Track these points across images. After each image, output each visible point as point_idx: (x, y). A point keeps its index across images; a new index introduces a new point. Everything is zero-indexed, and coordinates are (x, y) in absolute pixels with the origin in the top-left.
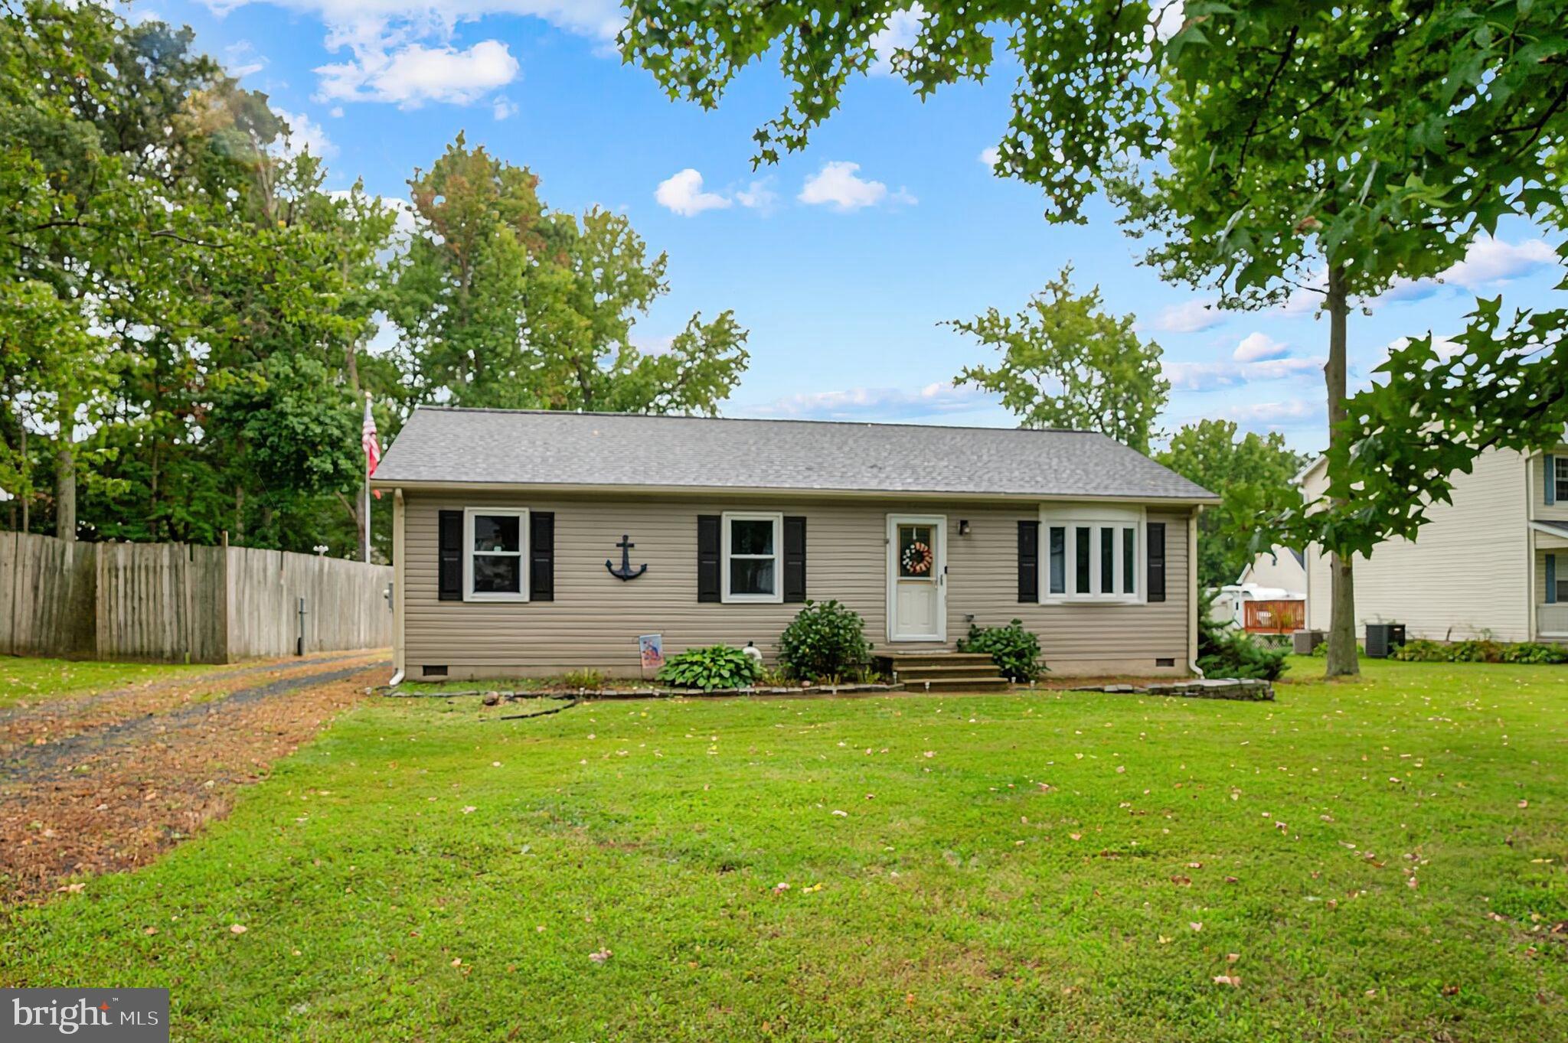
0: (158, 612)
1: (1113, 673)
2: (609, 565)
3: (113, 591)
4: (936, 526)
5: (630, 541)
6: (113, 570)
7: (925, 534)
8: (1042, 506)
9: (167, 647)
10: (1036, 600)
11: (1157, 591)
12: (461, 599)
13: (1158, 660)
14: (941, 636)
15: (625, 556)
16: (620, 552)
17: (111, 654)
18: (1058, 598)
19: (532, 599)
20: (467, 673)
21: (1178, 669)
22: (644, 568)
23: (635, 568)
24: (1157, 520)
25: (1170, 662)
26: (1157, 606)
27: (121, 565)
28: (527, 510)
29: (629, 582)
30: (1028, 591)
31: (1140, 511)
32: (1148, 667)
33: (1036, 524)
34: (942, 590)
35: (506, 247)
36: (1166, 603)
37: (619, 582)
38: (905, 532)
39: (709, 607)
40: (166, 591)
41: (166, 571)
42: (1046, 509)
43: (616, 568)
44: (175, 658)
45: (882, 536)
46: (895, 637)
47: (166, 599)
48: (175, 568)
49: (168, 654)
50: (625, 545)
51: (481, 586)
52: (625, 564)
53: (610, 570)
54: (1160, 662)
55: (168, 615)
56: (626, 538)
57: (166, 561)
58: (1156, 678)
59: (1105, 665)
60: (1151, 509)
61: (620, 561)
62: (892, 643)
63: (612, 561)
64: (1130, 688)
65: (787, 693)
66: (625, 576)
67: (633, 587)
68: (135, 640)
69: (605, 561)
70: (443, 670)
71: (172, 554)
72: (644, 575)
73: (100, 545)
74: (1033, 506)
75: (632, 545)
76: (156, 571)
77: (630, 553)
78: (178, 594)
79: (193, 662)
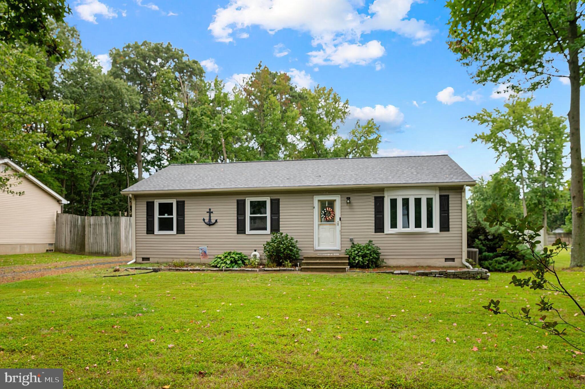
0: (102, 239)
1: (422, 265)
2: (204, 220)
3: (89, 232)
4: (335, 200)
5: (211, 211)
6: (90, 225)
7: (331, 204)
8: (386, 189)
9: (104, 251)
10: (383, 232)
11: (445, 226)
12: (153, 233)
13: (446, 259)
14: (338, 247)
15: (210, 216)
16: (208, 215)
17: (89, 253)
18: (394, 231)
19: (177, 233)
20: (156, 260)
21: (456, 263)
22: (216, 221)
23: (213, 221)
24: (444, 193)
25: (453, 260)
26: (445, 234)
27: (92, 224)
28: (175, 200)
29: (211, 226)
30: (379, 227)
31: (436, 190)
32: (441, 263)
33: (383, 198)
34: (338, 228)
35: (273, 104)
36: (450, 232)
37: (208, 226)
38: (322, 203)
39: (241, 236)
40: (104, 232)
41: (104, 225)
42: (387, 191)
43: (207, 221)
44: (107, 254)
45: (312, 205)
46: (317, 248)
47: (104, 234)
48: (106, 224)
49: (104, 253)
50: (210, 212)
51: (161, 229)
52: (210, 219)
53: (204, 222)
54: (447, 260)
55: (104, 240)
56: (210, 209)
57: (104, 222)
58: (444, 267)
59: (418, 261)
60: (441, 188)
61: (208, 218)
62: (316, 250)
63: (205, 218)
64: (407, 272)
65: (251, 271)
66: (210, 224)
67: (213, 228)
68: (96, 249)
69: (202, 218)
70: (148, 259)
71: (106, 220)
72: (217, 224)
73: (86, 217)
74: (382, 189)
75: (212, 212)
76: (101, 225)
77: (212, 215)
78: (107, 233)
79: (112, 256)
